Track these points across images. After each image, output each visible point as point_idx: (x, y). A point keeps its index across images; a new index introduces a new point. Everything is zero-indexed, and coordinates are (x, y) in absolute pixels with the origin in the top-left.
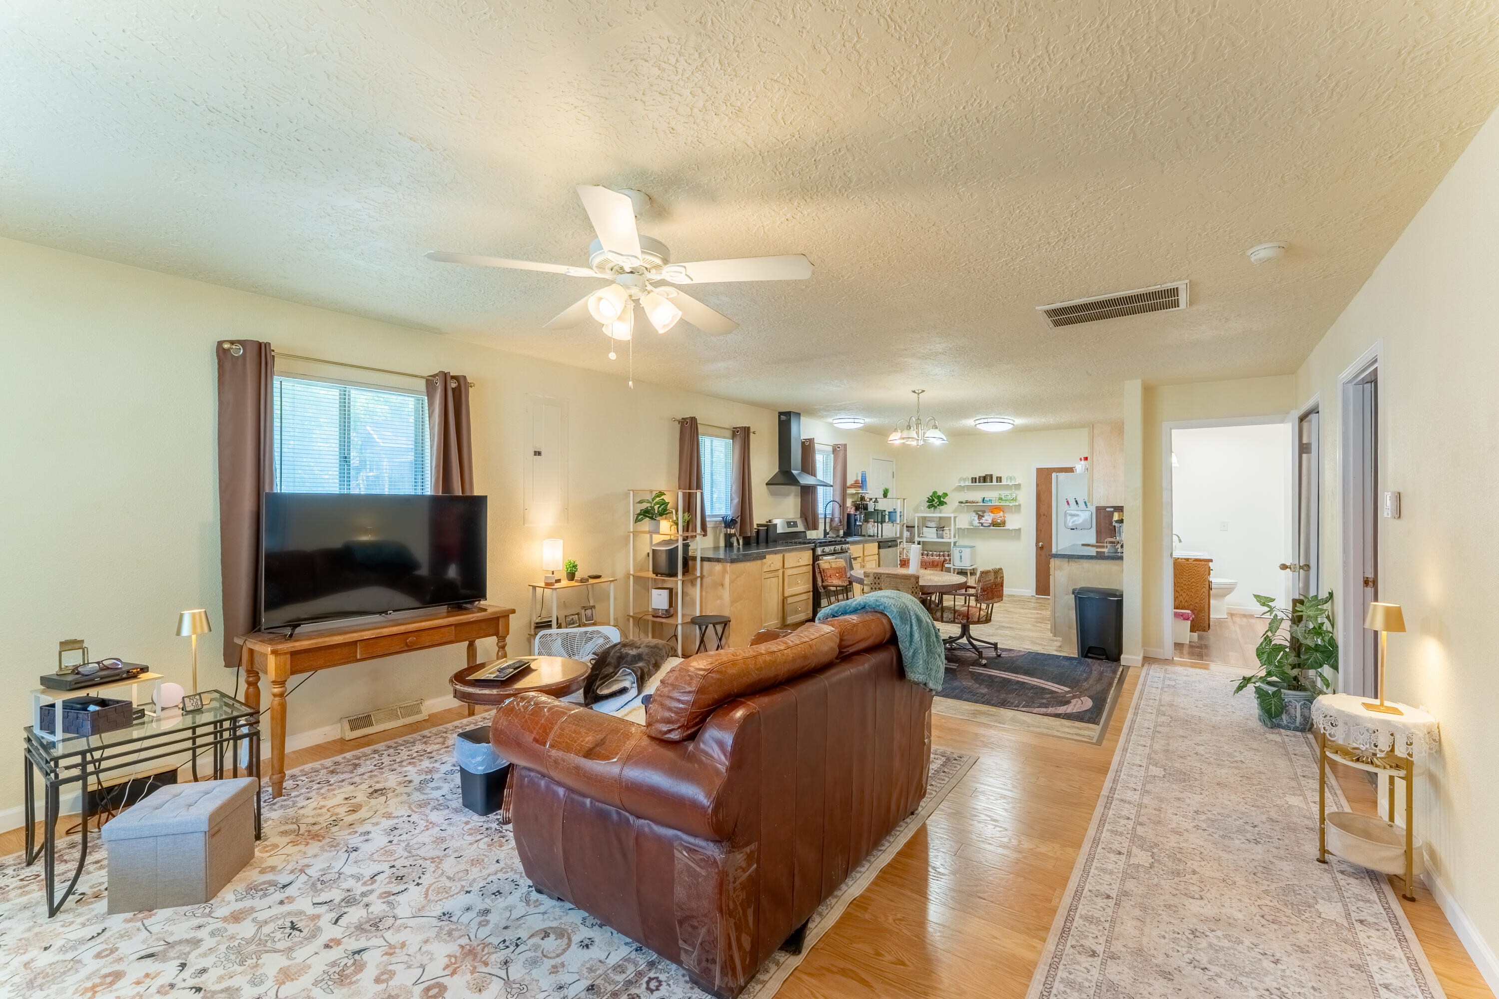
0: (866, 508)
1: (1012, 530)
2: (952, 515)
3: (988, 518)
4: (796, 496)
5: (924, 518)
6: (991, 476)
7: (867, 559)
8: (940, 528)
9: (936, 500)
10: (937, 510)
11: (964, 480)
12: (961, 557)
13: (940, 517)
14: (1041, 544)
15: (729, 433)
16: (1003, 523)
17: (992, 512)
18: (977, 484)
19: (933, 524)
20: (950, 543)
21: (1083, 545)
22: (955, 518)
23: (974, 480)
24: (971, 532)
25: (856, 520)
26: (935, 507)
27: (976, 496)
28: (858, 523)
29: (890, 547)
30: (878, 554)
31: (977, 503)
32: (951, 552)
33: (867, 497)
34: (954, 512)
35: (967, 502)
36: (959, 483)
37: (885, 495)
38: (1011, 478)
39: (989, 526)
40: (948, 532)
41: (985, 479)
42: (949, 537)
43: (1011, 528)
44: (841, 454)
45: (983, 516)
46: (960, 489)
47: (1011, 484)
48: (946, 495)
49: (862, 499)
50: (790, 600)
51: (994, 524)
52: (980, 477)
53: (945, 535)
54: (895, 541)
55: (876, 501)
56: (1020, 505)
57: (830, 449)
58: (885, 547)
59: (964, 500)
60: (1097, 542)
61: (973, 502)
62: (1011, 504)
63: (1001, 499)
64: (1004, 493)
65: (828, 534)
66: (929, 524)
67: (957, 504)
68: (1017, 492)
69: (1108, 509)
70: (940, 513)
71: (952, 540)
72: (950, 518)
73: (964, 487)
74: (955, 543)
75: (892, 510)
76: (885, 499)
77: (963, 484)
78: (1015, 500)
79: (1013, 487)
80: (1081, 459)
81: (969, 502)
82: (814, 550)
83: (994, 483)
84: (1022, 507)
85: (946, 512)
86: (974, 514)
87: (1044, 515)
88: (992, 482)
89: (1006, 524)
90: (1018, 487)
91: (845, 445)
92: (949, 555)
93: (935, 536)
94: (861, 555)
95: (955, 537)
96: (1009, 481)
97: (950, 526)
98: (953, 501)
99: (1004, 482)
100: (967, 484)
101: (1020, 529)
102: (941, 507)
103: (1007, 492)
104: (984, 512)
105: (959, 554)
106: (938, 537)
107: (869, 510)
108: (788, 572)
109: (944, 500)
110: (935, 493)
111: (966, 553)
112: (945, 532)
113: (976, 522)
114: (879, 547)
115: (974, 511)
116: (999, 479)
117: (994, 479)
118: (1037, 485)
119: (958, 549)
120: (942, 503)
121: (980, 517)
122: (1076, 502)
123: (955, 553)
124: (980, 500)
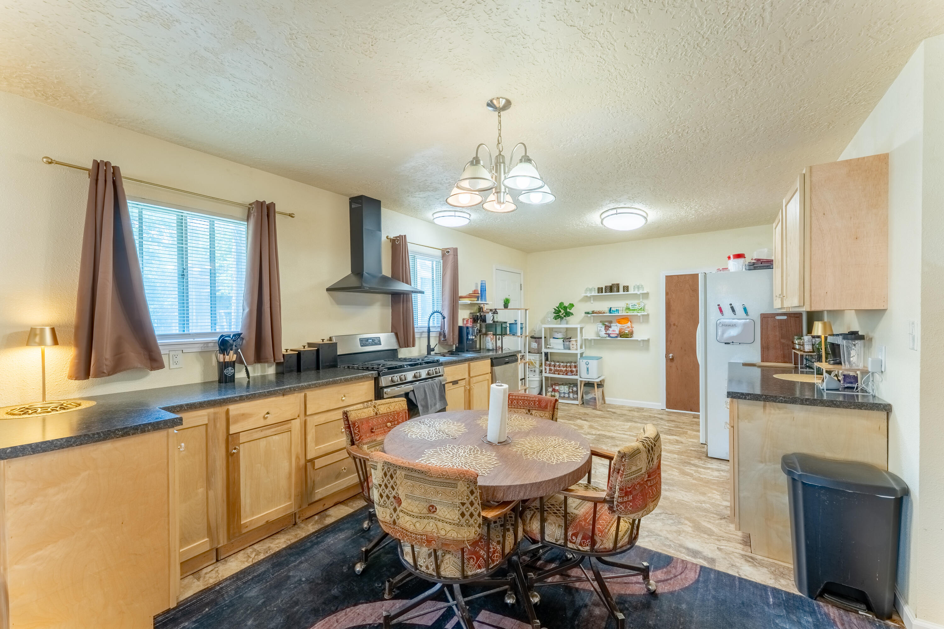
0: (484, 320)
1: (640, 341)
2: (579, 326)
3: (615, 328)
4: (383, 305)
5: (551, 329)
6: (618, 286)
7: (474, 380)
8: (567, 339)
9: (562, 311)
10: (564, 321)
11: (591, 290)
12: (588, 369)
13: (567, 329)
14: (671, 355)
15: (241, 212)
16: (631, 334)
17: (619, 322)
18: (604, 294)
19: (559, 335)
20: (577, 354)
21: (745, 365)
22: (581, 329)
23: (600, 290)
24: (598, 342)
25: (468, 334)
26: (562, 318)
27: (603, 306)
28: (470, 337)
29: (507, 363)
30: (492, 372)
31: (604, 313)
32: (578, 363)
33: (485, 308)
34: (581, 322)
35: (593, 312)
36: (586, 293)
37: (506, 306)
38: (638, 288)
39: (616, 337)
40: (574, 343)
41: (612, 288)
42: (576, 349)
43: (639, 339)
44: (451, 258)
45: (610, 327)
46: (587, 299)
47: (638, 293)
48: (572, 305)
49: (480, 309)
50: (319, 463)
51: (622, 335)
52: (606, 287)
53: (571, 346)
54: (515, 355)
55: (495, 312)
56: (648, 315)
57: (439, 253)
58: (498, 365)
59: (590, 310)
60: (762, 361)
61: (600, 313)
62: (639, 314)
63: (628, 309)
64: (631, 303)
65: (433, 350)
66: (557, 335)
67: (583, 315)
68: (645, 301)
69: (778, 318)
70: (567, 323)
71: (579, 352)
72: (577, 328)
73: (590, 297)
74: (582, 354)
75: (513, 322)
76: (506, 311)
77: (589, 294)
78: (643, 309)
79: (641, 297)
80: (729, 258)
81: (596, 313)
82: (377, 380)
83: (621, 292)
84: (650, 316)
85: (573, 322)
86: (600, 325)
87: (674, 325)
88: (618, 291)
89: (634, 335)
90: (646, 296)
91: (456, 250)
92: (575, 367)
93: (562, 347)
94: (466, 376)
95: (581, 347)
96: (636, 289)
97: (576, 337)
98: (579, 311)
99: (631, 291)
100: (593, 294)
101: (648, 340)
102: (567, 318)
103: (635, 302)
104: (611, 322)
105: (586, 366)
106: (565, 348)
107: (487, 322)
108: (312, 422)
109: (571, 311)
110: (561, 304)
111: (593, 364)
112: (572, 343)
113: (603, 333)
114: (492, 365)
115: (601, 322)
116: (626, 289)
117: (621, 289)
118: (667, 294)
119: (585, 361)
120: (568, 314)
121: (607, 327)
122: (732, 308)
123: (582, 364)
124: (607, 310)
